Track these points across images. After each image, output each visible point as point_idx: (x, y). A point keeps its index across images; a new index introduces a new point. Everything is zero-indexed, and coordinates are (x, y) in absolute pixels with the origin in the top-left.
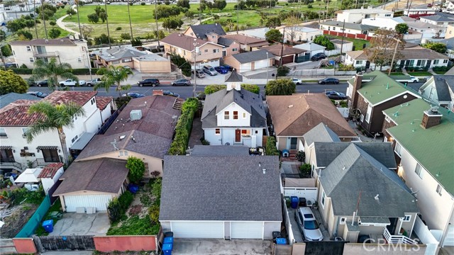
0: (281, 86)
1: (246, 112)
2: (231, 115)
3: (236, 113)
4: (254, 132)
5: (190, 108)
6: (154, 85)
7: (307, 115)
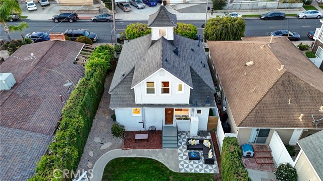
0: (227, 27)
1: (183, 84)
2: (158, 87)
3: (166, 84)
4: (196, 111)
5: (96, 65)
6: (71, 21)
7: (283, 84)
